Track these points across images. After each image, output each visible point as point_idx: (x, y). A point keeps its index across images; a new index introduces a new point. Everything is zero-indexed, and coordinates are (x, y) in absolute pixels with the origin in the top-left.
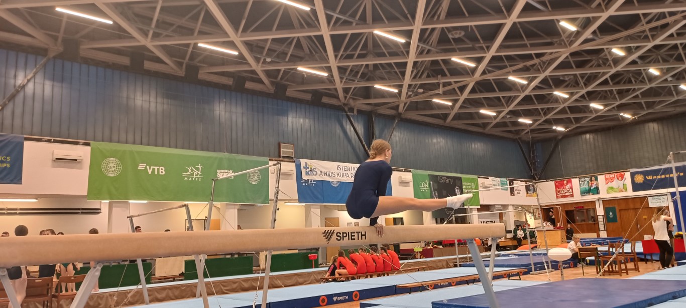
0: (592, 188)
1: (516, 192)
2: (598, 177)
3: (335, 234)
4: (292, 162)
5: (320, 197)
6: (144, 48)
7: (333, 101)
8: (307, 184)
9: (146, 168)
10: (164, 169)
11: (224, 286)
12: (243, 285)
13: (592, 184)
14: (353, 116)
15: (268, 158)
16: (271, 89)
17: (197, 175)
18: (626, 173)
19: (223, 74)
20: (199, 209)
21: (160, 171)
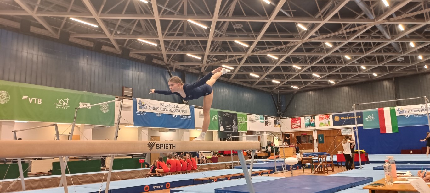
0: (312, 123)
1: (268, 124)
2: (315, 116)
3: (155, 145)
4: (131, 99)
5: (148, 122)
6: (31, 17)
7: (160, 62)
8: (140, 114)
9: (28, 99)
10: (41, 100)
11: (80, 179)
12: (93, 178)
13: (311, 120)
14: (172, 72)
15: (115, 96)
16: (119, 52)
17: (65, 105)
18: (330, 115)
19: (87, 39)
20: (65, 128)
21: (38, 101)
